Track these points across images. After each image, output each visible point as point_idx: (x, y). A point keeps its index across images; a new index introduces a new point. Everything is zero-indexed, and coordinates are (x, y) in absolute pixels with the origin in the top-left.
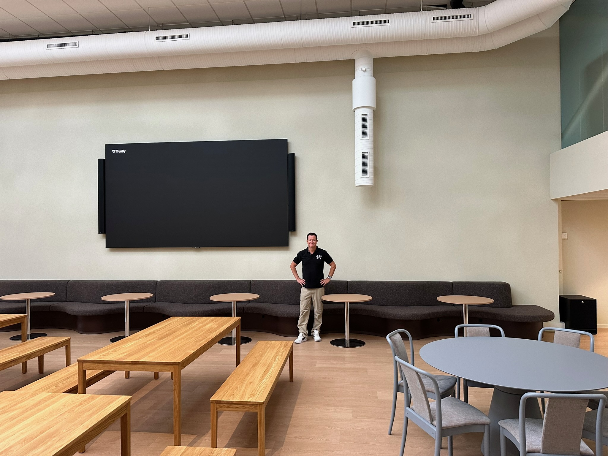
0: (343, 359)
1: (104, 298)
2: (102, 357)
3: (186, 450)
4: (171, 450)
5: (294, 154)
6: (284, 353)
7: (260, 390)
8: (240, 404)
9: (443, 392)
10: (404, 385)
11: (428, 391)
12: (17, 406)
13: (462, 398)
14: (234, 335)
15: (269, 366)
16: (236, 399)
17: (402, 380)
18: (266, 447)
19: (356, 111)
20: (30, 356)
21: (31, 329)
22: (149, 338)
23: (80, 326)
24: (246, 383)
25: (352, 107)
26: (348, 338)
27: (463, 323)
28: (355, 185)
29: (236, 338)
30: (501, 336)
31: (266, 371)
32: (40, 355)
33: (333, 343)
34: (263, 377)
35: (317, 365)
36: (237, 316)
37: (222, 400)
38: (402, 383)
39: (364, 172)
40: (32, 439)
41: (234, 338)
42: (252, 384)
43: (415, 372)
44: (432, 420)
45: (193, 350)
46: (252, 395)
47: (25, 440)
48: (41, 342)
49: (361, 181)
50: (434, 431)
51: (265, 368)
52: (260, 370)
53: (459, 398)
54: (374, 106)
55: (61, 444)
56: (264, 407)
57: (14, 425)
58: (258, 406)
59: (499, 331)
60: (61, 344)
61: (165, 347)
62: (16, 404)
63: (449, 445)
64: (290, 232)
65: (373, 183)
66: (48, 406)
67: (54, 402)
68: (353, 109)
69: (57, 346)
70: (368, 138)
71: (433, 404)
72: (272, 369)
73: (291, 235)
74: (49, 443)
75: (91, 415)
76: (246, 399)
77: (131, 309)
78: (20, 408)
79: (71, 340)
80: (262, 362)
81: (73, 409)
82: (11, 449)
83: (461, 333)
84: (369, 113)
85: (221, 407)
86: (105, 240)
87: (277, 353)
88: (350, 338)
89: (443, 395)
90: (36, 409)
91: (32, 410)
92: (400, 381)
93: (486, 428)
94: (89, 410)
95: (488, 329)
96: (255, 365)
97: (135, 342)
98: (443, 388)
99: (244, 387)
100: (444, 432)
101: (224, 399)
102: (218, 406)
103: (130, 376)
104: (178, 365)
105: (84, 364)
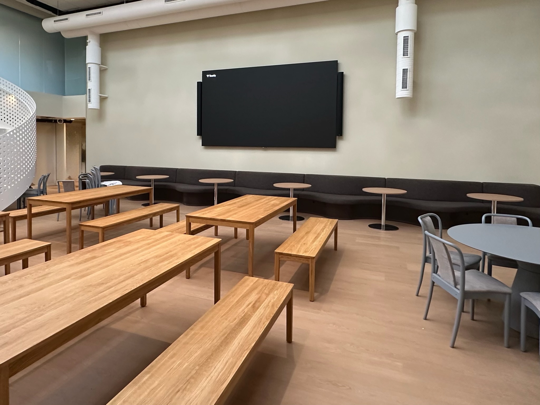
0: (379, 238)
1: (201, 181)
2: (201, 215)
3: (258, 280)
4: (248, 279)
5: (343, 72)
6: (330, 227)
7: (312, 248)
8: (296, 257)
9: (468, 266)
10: (432, 257)
11: (454, 264)
12: (150, 238)
13: (486, 271)
14: (291, 214)
15: (319, 235)
16: (294, 253)
17: (430, 253)
18: (315, 292)
19: (399, 34)
20: (155, 214)
21: (154, 200)
22: (231, 206)
23: (185, 200)
24: (301, 243)
25: (395, 31)
26: (384, 223)
27: (491, 213)
28: (395, 97)
29: (293, 216)
30: (528, 226)
31: (316, 238)
32: (161, 214)
33: (370, 226)
34: (313, 241)
35: (357, 241)
36: (294, 197)
37: (283, 252)
38: (430, 255)
39: (404, 86)
40: (161, 256)
41: (291, 217)
42: (305, 244)
43: (442, 244)
44: (456, 284)
45: (262, 216)
46: (306, 252)
47: (156, 257)
48: (161, 206)
49: (401, 93)
50: (457, 293)
51: (316, 235)
52: (311, 237)
53: (483, 271)
54: (414, 28)
55: (178, 261)
56: (314, 261)
57: (150, 248)
58: (310, 260)
59: (527, 221)
60: (174, 208)
61: (243, 212)
62: (150, 237)
63: (470, 310)
64: (337, 137)
65: (412, 95)
66: (170, 239)
67: (173, 238)
68: (396, 32)
69: (171, 210)
70: (409, 56)
71: (458, 274)
72: (321, 236)
73: (339, 139)
74: (171, 260)
75: (196, 248)
76: (301, 254)
77: (218, 190)
78: (152, 239)
79: (180, 206)
80: (313, 231)
81: (185, 243)
82: (149, 260)
83: (488, 220)
84: (410, 35)
85: (282, 257)
86: (201, 141)
87: (325, 226)
88: (386, 224)
89: (467, 268)
90: (162, 240)
91: (160, 241)
92: (428, 254)
93: (507, 297)
94: (194, 244)
95: (515, 219)
96: (307, 233)
97: (223, 208)
98: (467, 263)
99: (299, 246)
100: (466, 295)
101: (285, 252)
102: (280, 256)
103: (218, 234)
104: (253, 224)
105: (190, 219)
